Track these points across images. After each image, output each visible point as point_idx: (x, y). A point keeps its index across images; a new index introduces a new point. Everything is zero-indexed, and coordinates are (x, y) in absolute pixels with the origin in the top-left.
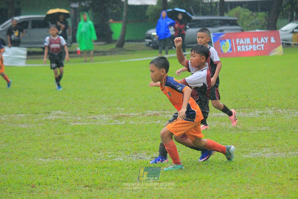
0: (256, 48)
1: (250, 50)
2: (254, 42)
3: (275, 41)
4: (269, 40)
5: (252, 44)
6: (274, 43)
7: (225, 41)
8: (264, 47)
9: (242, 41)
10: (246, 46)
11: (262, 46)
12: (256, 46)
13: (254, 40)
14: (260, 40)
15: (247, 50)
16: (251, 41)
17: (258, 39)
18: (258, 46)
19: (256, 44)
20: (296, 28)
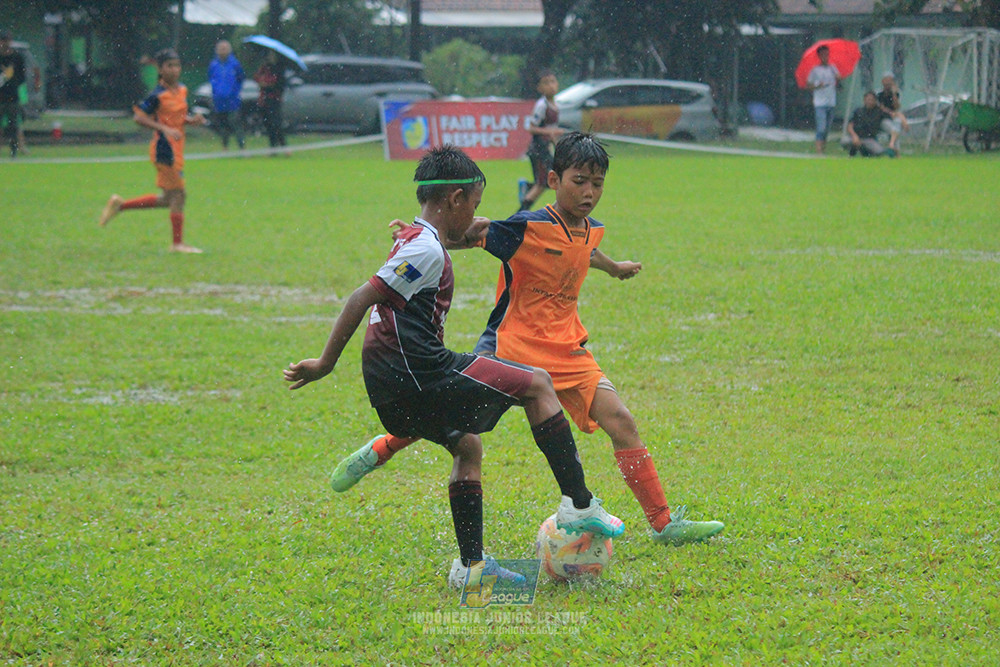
0: (489, 142)
1: (475, 145)
2: (484, 127)
4: (521, 123)
5: (479, 131)
7: (414, 120)
8: (508, 139)
9: (454, 123)
10: (465, 136)
11: (504, 136)
12: (488, 138)
13: (485, 121)
14: (497, 122)
15: (468, 144)
16: (478, 123)
17: (493, 119)
18: (494, 135)
19: (489, 130)
20: (594, 97)
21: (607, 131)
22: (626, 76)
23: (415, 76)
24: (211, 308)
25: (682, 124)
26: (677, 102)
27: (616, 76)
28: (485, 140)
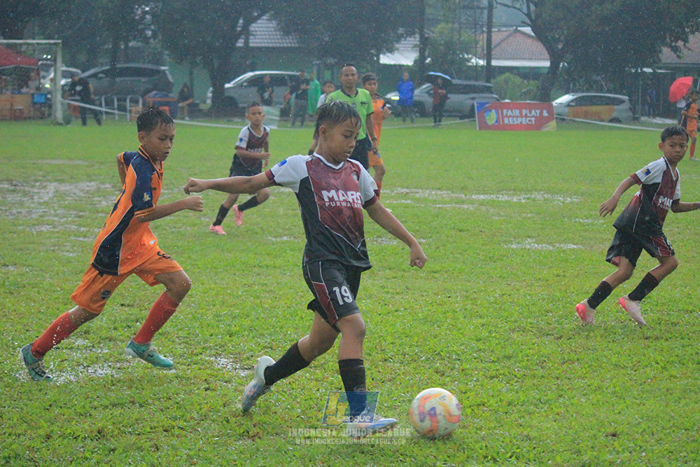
0: (526, 122)
1: (519, 123)
2: (524, 115)
3: (548, 114)
4: (541, 113)
5: (521, 116)
6: (547, 117)
7: (490, 111)
8: (535, 120)
9: (510, 113)
10: (515, 119)
11: (533, 119)
12: (526, 120)
13: (524, 112)
14: (530, 113)
15: (516, 123)
16: (521, 113)
17: (528, 111)
18: (528, 119)
19: (526, 116)
20: (572, 101)
21: (580, 118)
22: (589, 91)
23: (489, 90)
24: (406, 200)
25: (615, 115)
26: (613, 104)
27: (583, 91)
28: (524, 122)
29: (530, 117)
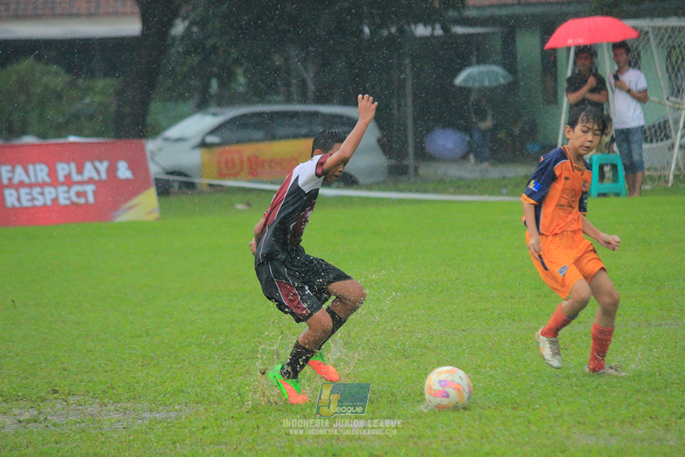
0: (69, 198)
1: (49, 203)
2: (61, 178)
3: (133, 174)
4: (112, 170)
5: (54, 183)
6: (127, 180)
8: (94, 192)
9: (20, 174)
10: (36, 191)
11: (90, 189)
12: (68, 192)
13: (62, 169)
14: (80, 170)
15: (39, 202)
16: (52, 173)
17: (73, 166)
18: (76, 188)
19: (69, 182)
20: (214, 131)
21: (235, 176)
22: (262, 101)
27: (247, 101)
28: (64, 196)
29: (81, 183)
